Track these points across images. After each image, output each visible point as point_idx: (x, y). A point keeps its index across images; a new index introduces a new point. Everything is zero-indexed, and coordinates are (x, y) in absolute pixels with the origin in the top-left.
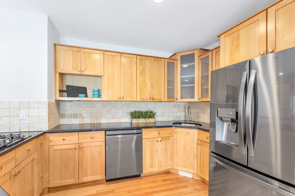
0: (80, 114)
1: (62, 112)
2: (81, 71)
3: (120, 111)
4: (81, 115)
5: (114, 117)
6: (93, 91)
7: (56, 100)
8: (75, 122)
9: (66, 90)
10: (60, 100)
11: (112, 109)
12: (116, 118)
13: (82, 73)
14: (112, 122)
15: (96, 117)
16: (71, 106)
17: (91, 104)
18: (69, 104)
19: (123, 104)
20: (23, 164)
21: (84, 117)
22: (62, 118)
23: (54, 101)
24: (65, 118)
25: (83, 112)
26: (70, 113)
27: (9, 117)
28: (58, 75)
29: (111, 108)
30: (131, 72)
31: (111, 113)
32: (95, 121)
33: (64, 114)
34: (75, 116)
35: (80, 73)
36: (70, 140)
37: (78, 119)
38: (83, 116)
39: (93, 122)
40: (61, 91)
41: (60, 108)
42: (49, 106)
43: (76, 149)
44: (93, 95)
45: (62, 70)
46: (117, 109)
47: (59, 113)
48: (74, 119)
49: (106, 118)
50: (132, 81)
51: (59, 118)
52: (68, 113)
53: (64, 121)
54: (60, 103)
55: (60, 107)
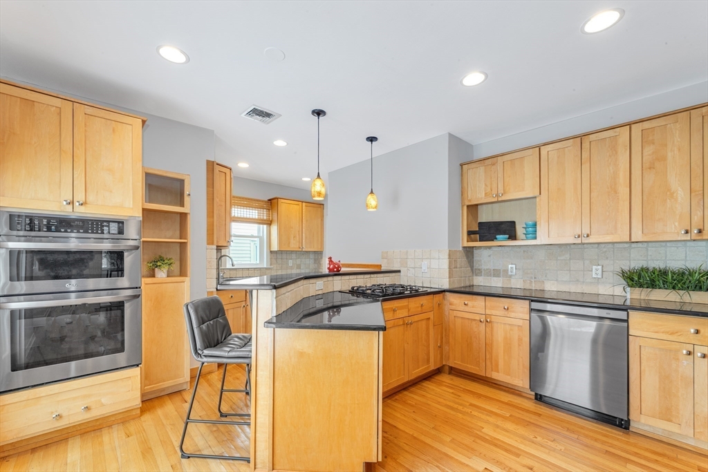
0: (504, 271)
1: (476, 266)
2: (497, 195)
3: (594, 267)
4: (506, 271)
5: (578, 281)
6: (525, 226)
7: (464, 247)
8: (496, 283)
9: (477, 229)
10: (473, 247)
11: (571, 261)
12: (583, 282)
13: (500, 199)
14: (572, 291)
15: (535, 278)
16: (489, 256)
17: (524, 251)
18: (485, 253)
19: (605, 250)
20: (416, 318)
21: (511, 276)
22: (476, 275)
23: (461, 249)
24: (481, 276)
25: (510, 266)
26: (488, 267)
27: (414, 268)
28: (465, 208)
29: (570, 259)
30: (612, 171)
31: (570, 270)
32: (533, 285)
33: (479, 270)
34: (496, 273)
35: (495, 200)
36: (473, 307)
37: (501, 279)
38: (510, 273)
39: (528, 287)
40: (470, 233)
41: (475, 259)
42: (449, 255)
43: (481, 321)
44: (525, 234)
45: (470, 201)
46: (587, 262)
47: (472, 267)
48: (495, 278)
49: (557, 280)
50: (616, 192)
51: (471, 274)
52: (485, 268)
53: (480, 282)
54: (473, 252)
55: (473, 258)
